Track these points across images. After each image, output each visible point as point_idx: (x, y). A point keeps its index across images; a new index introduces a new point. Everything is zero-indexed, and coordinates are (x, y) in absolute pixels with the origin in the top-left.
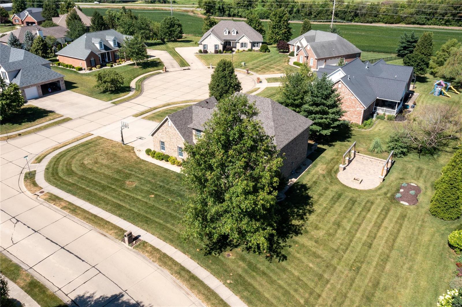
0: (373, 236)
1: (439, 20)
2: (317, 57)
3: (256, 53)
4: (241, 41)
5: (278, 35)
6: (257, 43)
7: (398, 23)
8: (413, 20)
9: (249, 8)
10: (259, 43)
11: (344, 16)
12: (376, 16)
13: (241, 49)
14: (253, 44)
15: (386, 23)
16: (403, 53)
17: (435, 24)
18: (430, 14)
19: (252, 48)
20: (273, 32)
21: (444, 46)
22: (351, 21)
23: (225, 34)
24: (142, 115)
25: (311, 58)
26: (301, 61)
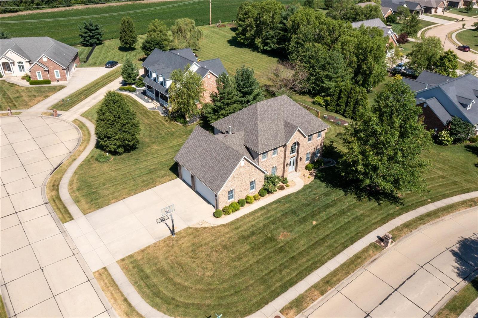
2: (64, 66)
25: (55, 71)
26: (40, 77)
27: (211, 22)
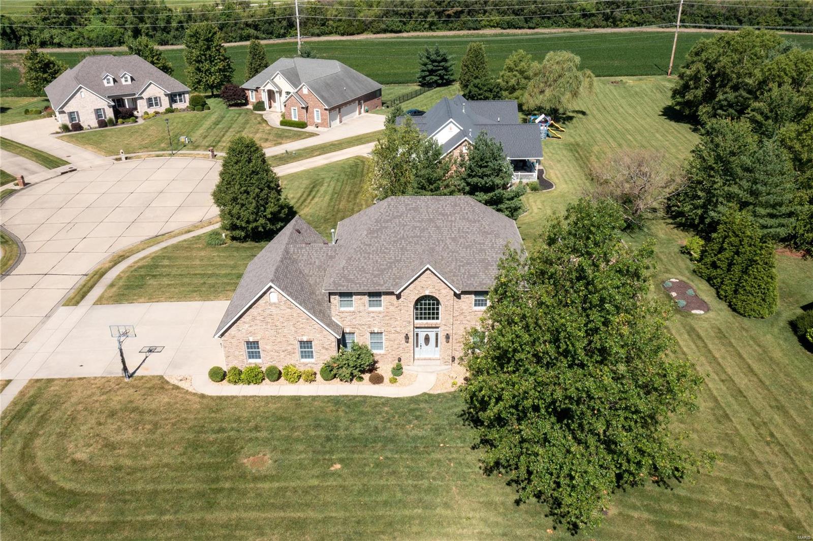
0: (728, 380)
1: (420, 23)
2: (328, 105)
3: (183, 114)
4: (146, 95)
5: (210, 73)
6: (180, 95)
7: (362, 33)
8: (383, 26)
9: (73, 26)
10: (184, 93)
11: (271, 29)
12: (323, 25)
13: (151, 111)
14: (172, 98)
15: (343, 35)
16: (431, 81)
17: (416, 30)
18: (404, 15)
19: (171, 106)
20: (198, 69)
21: (509, 62)
22: (284, 36)
23: (106, 85)
24: (83, 297)
25: (315, 110)
26: (295, 118)
27: (670, 71)
